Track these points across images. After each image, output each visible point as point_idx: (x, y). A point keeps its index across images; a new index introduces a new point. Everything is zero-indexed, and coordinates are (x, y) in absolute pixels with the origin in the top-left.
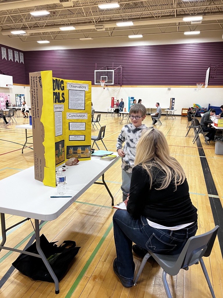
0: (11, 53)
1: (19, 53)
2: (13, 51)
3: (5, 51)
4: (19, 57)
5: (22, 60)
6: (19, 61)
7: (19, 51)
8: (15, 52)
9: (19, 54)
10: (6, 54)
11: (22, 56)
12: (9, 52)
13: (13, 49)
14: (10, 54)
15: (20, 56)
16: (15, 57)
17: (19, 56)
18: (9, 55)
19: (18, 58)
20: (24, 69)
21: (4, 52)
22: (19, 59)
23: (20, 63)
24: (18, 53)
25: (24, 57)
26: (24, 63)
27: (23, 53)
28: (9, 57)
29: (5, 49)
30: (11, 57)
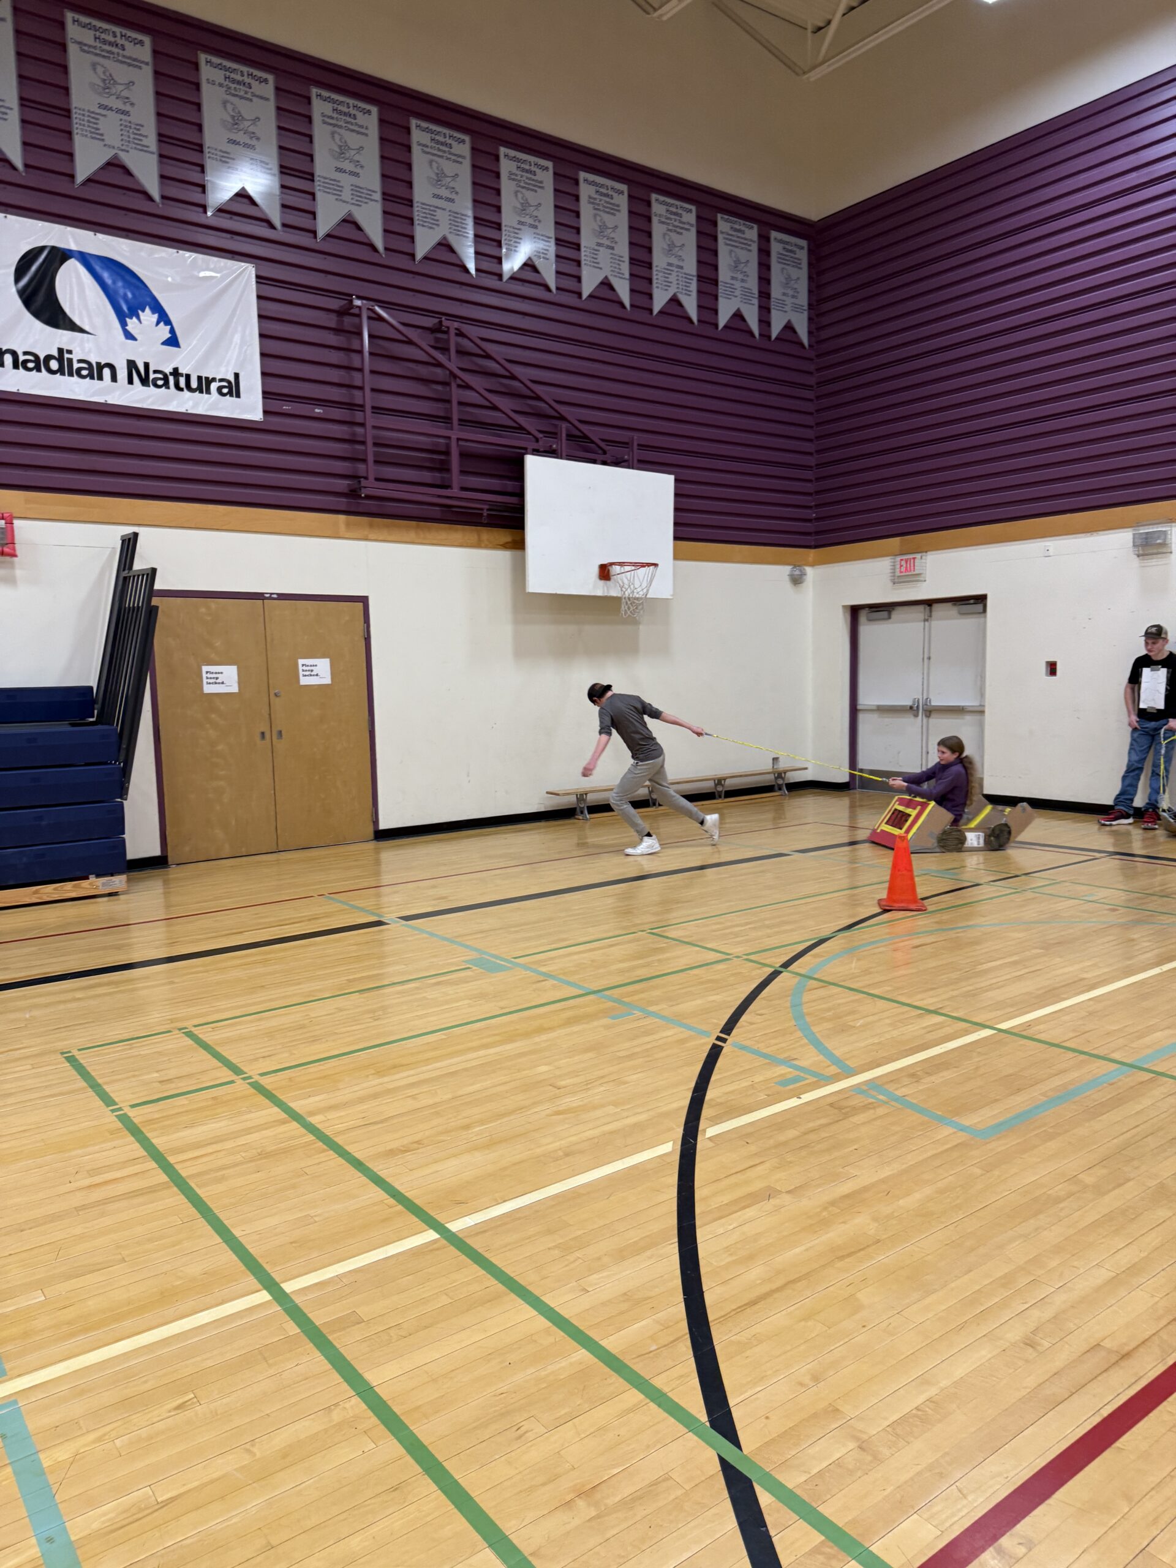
0: (677, 240)
1: (764, 239)
2: (699, 218)
3: (614, 210)
4: (764, 280)
5: (791, 316)
6: (765, 322)
7: (769, 220)
8: (724, 225)
9: (764, 253)
10: (623, 248)
11: (794, 273)
12: (657, 229)
13: (707, 199)
14: (672, 246)
15: (775, 266)
16: (722, 277)
17: (764, 267)
18: (659, 260)
19: (753, 284)
21: (609, 220)
22: (764, 295)
23: (765, 335)
24: (752, 233)
25: (810, 278)
26: (810, 333)
27: (804, 243)
28: (657, 277)
29: (622, 193)
30: (673, 278)
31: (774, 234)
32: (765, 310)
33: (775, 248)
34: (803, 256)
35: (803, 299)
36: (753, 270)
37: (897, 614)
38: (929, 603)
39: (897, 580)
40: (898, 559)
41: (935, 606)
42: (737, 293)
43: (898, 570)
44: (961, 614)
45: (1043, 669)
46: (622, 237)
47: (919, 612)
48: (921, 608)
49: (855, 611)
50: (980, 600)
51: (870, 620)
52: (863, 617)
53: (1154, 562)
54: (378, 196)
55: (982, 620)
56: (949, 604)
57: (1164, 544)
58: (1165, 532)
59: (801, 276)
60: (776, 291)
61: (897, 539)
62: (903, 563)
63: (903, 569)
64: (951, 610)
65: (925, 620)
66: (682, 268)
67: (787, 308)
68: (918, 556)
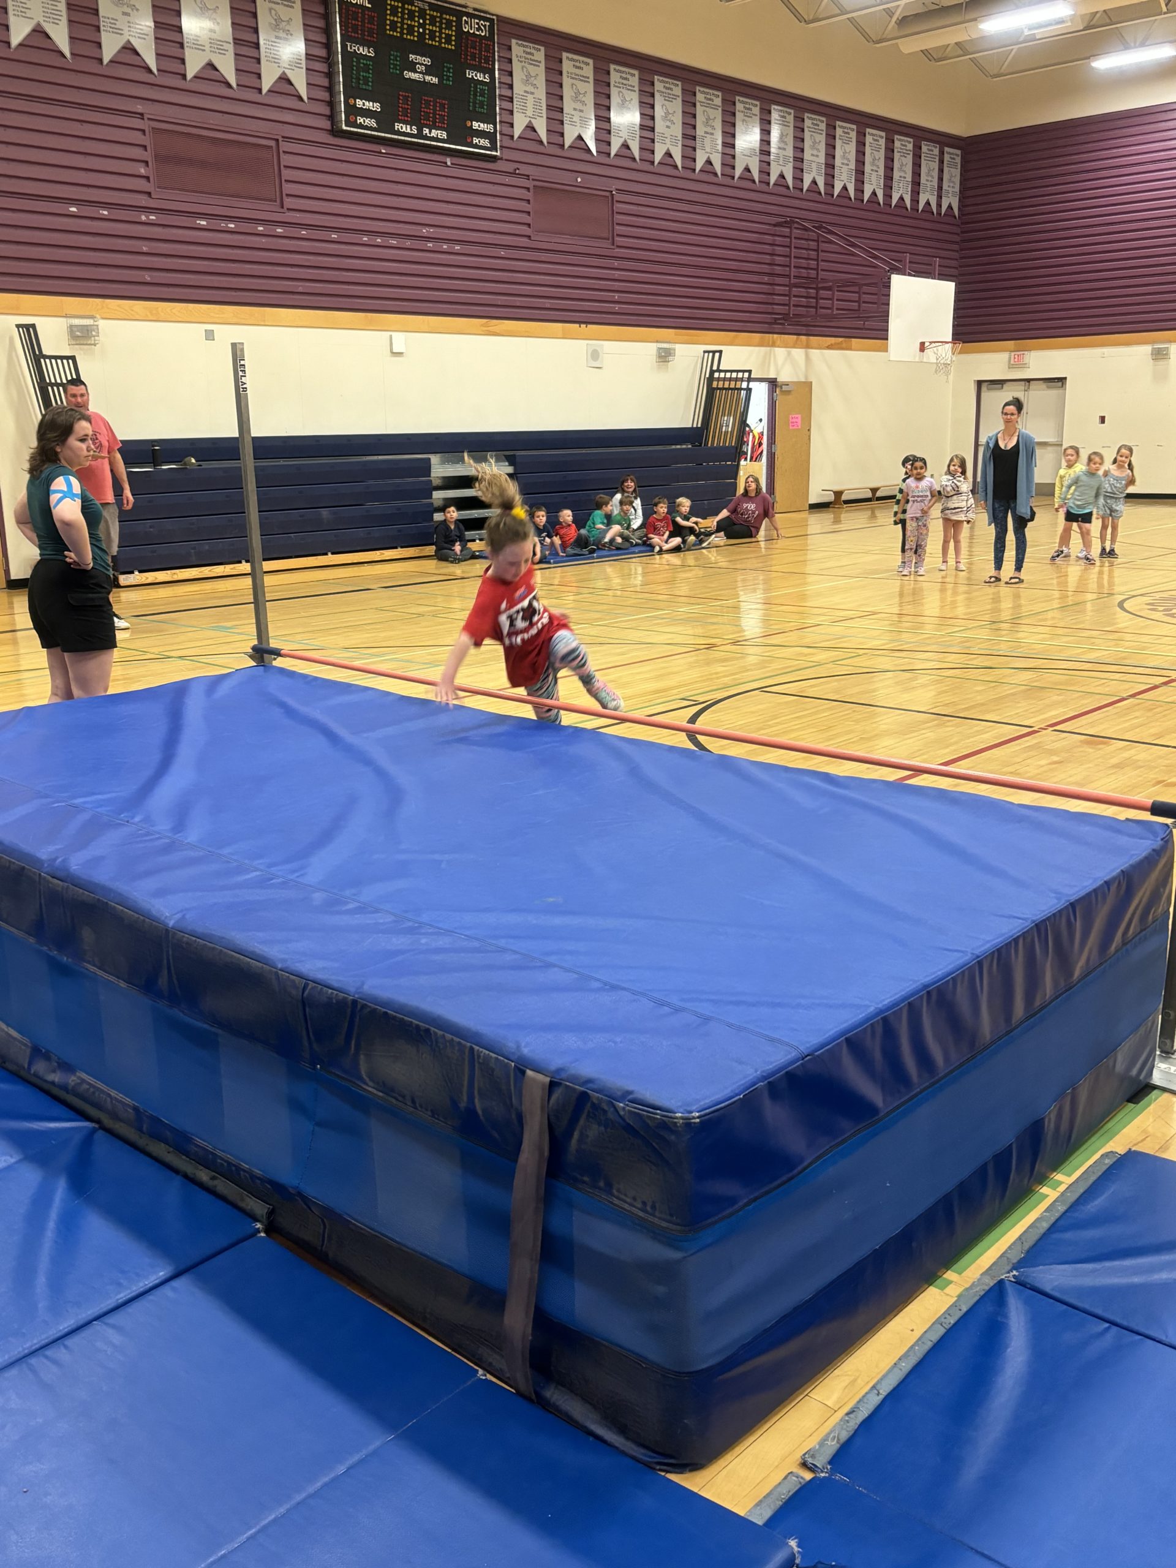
0: (905, 161)
1: (942, 153)
2: (914, 146)
3: (879, 149)
4: (940, 179)
5: (951, 200)
6: (939, 205)
7: (943, 140)
8: (924, 148)
9: (941, 162)
10: (881, 172)
11: (954, 172)
12: (896, 156)
13: (919, 133)
14: (902, 166)
15: (946, 170)
16: (923, 181)
17: (941, 171)
18: (896, 174)
19: (936, 182)
20: (956, 247)
21: (877, 155)
22: (940, 188)
23: (939, 214)
24: (936, 151)
25: (961, 174)
26: (959, 209)
27: (959, 152)
28: (895, 184)
29: (883, 138)
30: (901, 185)
31: (947, 149)
32: (940, 197)
33: (947, 157)
34: (958, 160)
35: (957, 189)
36: (936, 174)
37: (1006, 386)
38: (1029, 381)
39: (1011, 367)
40: (1013, 354)
41: (1032, 382)
42: (929, 189)
43: (1012, 362)
44: (1048, 387)
45: (1098, 420)
46: (881, 164)
47: (1022, 385)
48: (1023, 383)
49: (980, 383)
50: (1062, 380)
51: (988, 389)
52: (984, 387)
53: (1161, 363)
54: (791, 160)
55: (1061, 391)
56: (1041, 382)
57: (1166, 354)
58: (1168, 348)
59: (957, 172)
60: (945, 187)
61: (1012, 342)
62: (1016, 356)
63: (1016, 360)
64: (1043, 385)
65: (1025, 390)
66: (905, 178)
67: (950, 195)
68: (1026, 353)
